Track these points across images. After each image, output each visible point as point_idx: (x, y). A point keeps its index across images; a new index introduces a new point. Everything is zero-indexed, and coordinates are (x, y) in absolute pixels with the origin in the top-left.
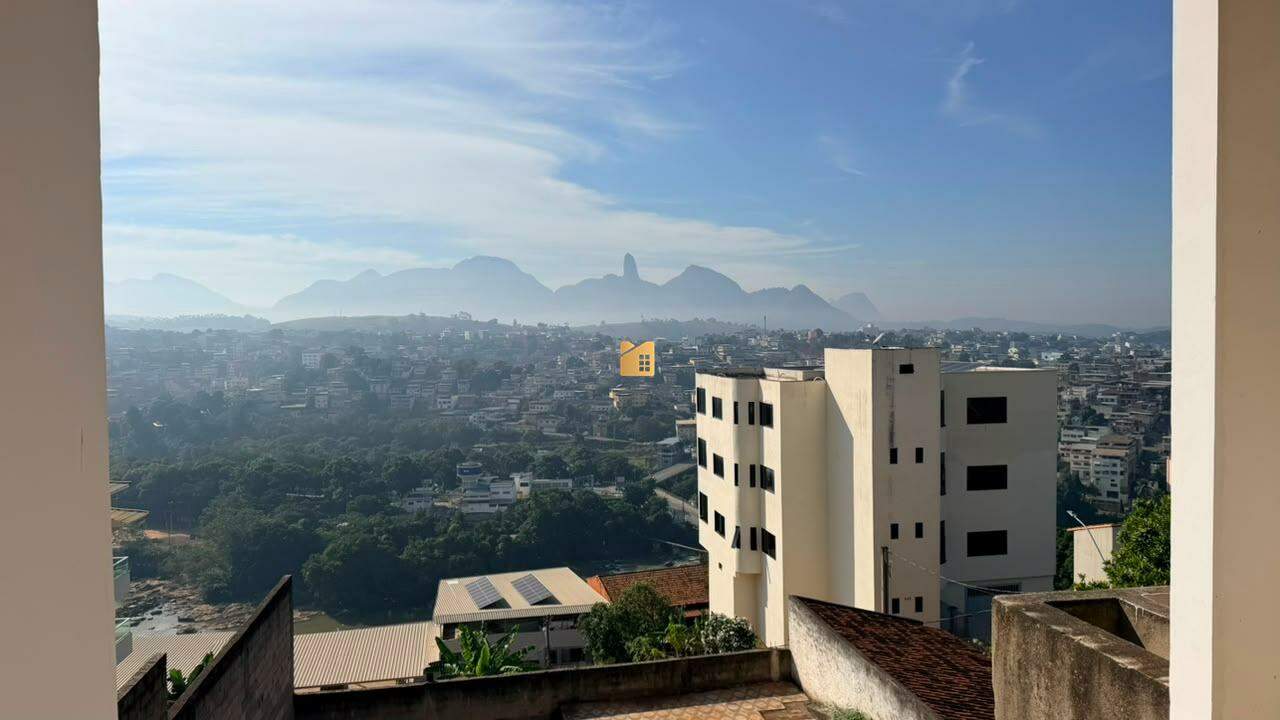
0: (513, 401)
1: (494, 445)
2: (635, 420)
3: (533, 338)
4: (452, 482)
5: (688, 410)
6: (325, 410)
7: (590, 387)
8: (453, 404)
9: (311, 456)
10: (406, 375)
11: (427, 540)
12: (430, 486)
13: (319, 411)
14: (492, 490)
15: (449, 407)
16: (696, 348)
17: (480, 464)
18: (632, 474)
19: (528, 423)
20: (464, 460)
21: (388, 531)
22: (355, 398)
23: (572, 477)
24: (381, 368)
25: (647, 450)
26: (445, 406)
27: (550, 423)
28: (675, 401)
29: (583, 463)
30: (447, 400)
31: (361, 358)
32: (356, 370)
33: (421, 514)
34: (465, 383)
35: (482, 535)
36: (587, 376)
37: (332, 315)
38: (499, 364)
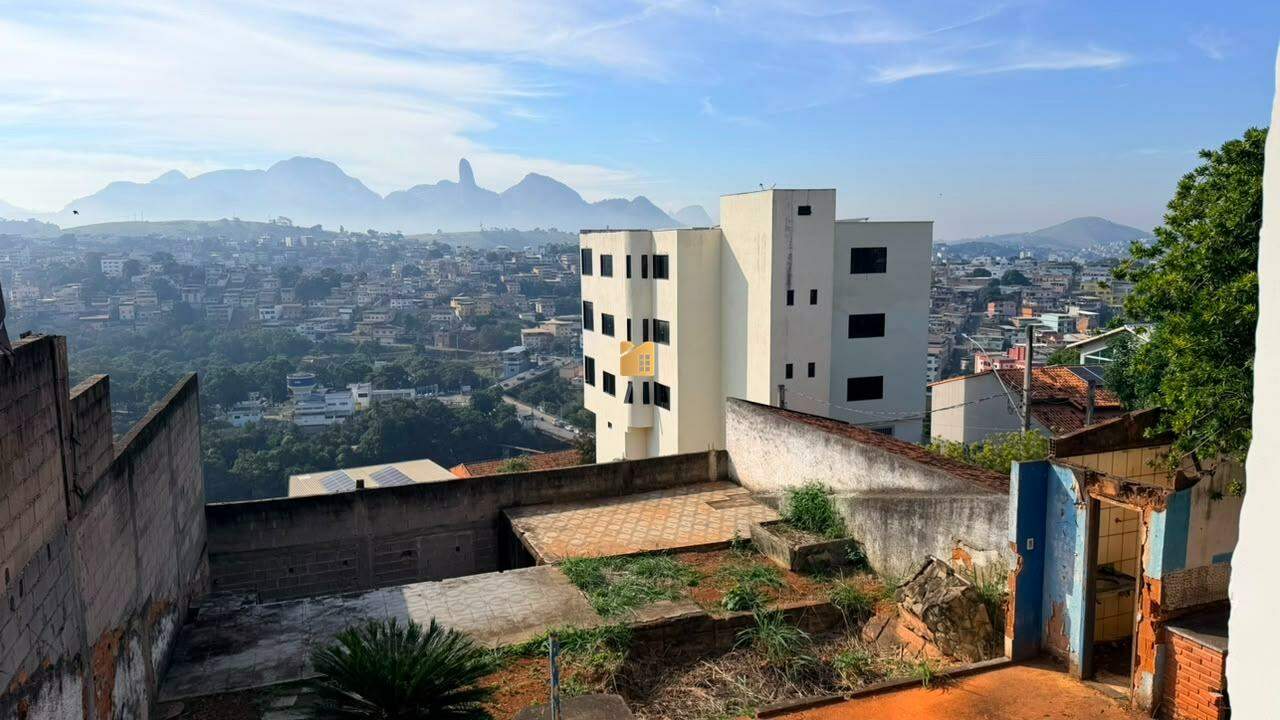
0: (346, 311)
1: (325, 357)
2: (478, 330)
3: (363, 245)
4: (281, 395)
5: (533, 319)
6: (131, 321)
7: (430, 295)
8: (277, 315)
9: (120, 369)
10: (222, 283)
11: (259, 453)
12: (257, 399)
13: (125, 323)
14: (327, 402)
15: (272, 318)
16: (540, 256)
17: (313, 375)
18: (476, 383)
19: (362, 334)
20: (295, 371)
21: (214, 445)
22: (165, 308)
23: (415, 387)
24: (195, 276)
25: (493, 359)
26: (268, 317)
27: (388, 333)
28: (519, 310)
29: (426, 373)
30: (269, 310)
31: (171, 267)
32: (163, 277)
33: (250, 426)
34: (289, 291)
35: (319, 447)
36: (425, 285)
37: (131, 219)
38: (328, 272)
